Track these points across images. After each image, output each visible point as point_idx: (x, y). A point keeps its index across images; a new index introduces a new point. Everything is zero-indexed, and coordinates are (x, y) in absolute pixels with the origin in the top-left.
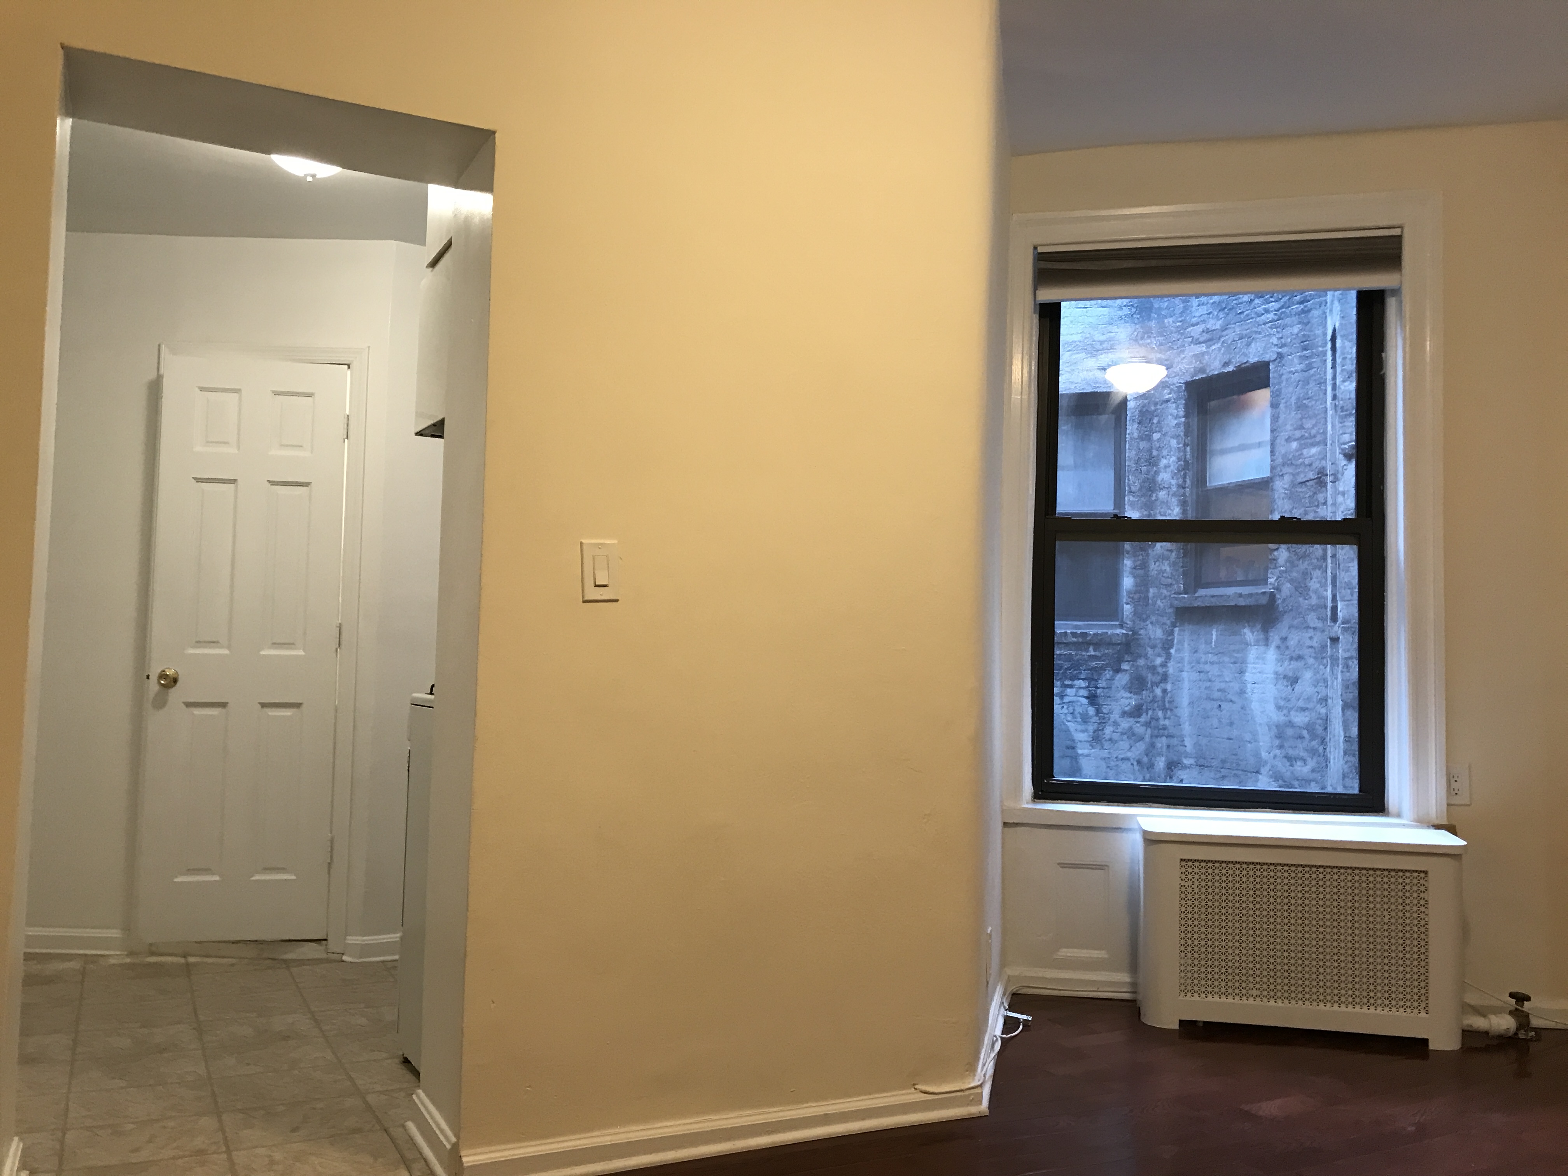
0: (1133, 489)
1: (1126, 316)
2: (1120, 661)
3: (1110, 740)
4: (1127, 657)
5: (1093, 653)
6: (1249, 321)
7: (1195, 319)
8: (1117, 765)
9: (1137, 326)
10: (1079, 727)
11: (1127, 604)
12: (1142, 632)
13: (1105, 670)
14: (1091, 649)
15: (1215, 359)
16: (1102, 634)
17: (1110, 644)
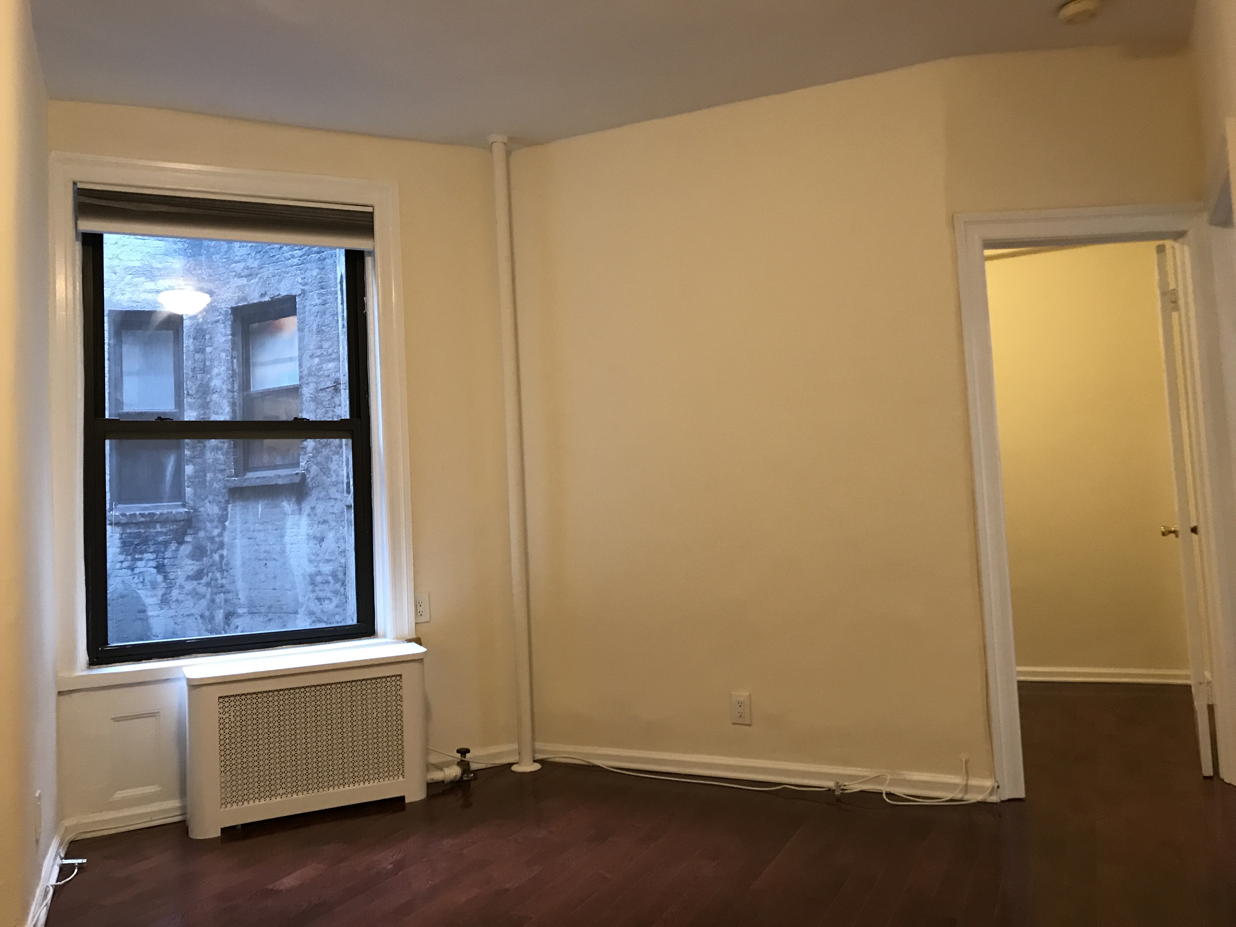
0: (190, 392)
1: (180, 249)
2: (185, 534)
3: (177, 600)
4: (190, 531)
5: (160, 530)
6: (280, 263)
7: (237, 257)
8: (183, 622)
9: (190, 259)
10: (149, 593)
11: (188, 487)
12: (202, 509)
13: (171, 543)
14: (158, 526)
15: (254, 290)
16: (168, 513)
17: (175, 521)
